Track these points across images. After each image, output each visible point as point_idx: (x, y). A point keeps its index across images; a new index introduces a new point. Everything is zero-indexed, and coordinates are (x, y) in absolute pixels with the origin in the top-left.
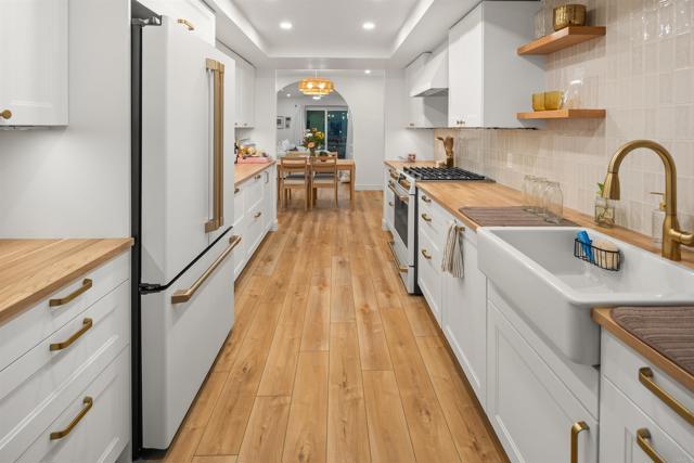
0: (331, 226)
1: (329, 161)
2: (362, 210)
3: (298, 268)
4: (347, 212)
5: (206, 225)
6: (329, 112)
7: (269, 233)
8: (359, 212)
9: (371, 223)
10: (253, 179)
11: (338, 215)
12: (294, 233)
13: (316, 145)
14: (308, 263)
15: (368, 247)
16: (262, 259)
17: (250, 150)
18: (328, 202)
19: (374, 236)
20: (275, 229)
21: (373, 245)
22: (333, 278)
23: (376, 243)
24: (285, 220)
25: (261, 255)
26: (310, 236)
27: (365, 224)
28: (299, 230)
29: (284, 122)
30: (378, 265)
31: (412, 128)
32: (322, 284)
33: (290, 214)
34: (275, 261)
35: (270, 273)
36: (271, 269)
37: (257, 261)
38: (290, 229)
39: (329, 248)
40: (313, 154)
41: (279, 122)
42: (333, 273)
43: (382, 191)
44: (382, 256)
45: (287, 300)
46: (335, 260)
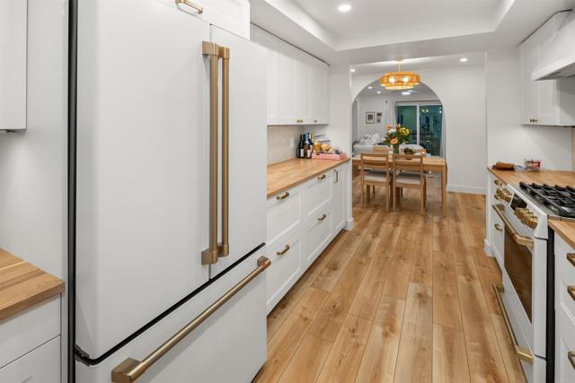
0: (413, 235)
1: (414, 160)
2: (457, 219)
3: (364, 290)
4: (436, 219)
5: (203, 254)
6: (421, 107)
7: (343, 232)
8: (452, 221)
9: (469, 241)
10: (316, 179)
11: (425, 222)
12: (370, 236)
13: (400, 142)
14: (377, 284)
15: (462, 279)
16: (327, 266)
17: (324, 146)
18: (415, 202)
19: (471, 260)
20: (350, 228)
21: (470, 277)
22: (406, 320)
23: (475, 274)
24: (363, 218)
25: (328, 259)
26: (387, 245)
27: (460, 241)
28: (376, 234)
29: (375, 116)
30: (476, 316)
31: (533, 125)
32: (390, 327)
33: (370, 212)
34: (340, 272)
35: (329, 289)
36: (334, 282)
37: (321, 268)
38: (365, 231)
39: (407, 268)
40: (396, 151)
41: (370, 117)
42: (408, 312)
43: (485, 196)
44: (484, 300)
45: (339, 339)
46: (413, 288)
